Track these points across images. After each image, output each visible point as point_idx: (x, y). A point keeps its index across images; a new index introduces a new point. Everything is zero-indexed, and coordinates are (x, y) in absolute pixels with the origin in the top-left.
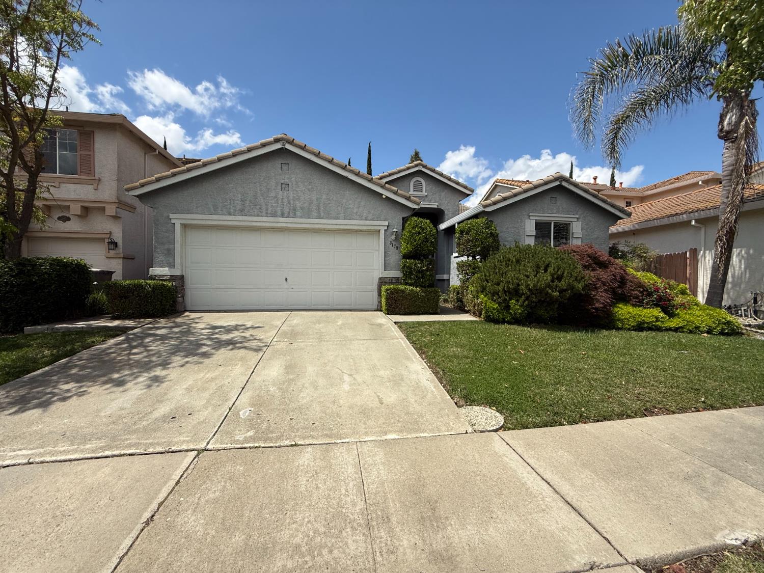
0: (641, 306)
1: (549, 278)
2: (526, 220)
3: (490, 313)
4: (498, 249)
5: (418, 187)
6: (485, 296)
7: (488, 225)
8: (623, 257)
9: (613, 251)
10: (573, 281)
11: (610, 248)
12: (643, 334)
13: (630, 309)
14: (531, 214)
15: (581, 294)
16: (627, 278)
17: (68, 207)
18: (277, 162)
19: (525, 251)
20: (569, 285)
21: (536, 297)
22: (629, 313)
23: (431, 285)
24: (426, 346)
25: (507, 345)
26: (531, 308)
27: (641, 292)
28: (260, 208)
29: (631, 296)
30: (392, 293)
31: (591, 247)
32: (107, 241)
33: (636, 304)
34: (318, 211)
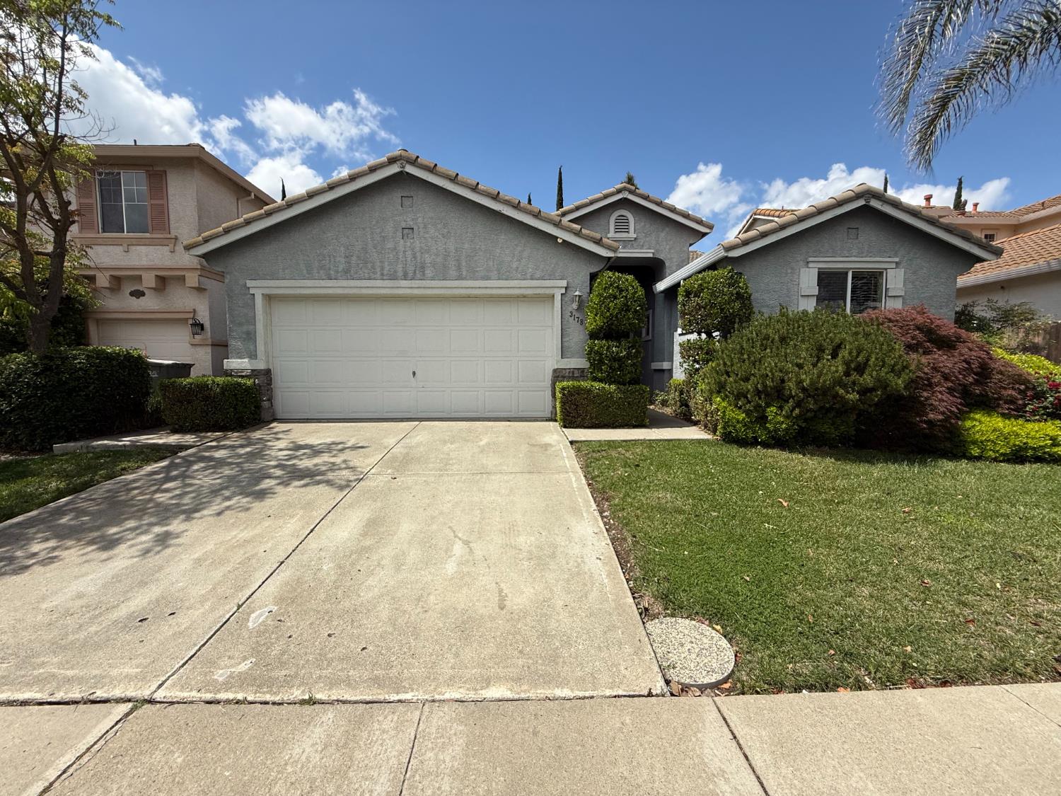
0: (1021, 416)
1: (840, 368)
2: (802, 270)
3: (731, 429)
4: (748, 319)
5: (622, 225)
6: (723, 400)
7: (733, 282)
8: (983, 327)
9: (963, 318)
10: (887, 373)
11: (956, 313)
12: (1026, 469)
13: (998, 422)
14: (811, 259)
15: (901, 397)
16: (993, 366)
17: (139, 278)
18: (396, 196)
19: (798, 322)
20: (878, 380)
21: (816, 403)
22: (995, 430)
23: (635, 381)
24: (613, 486)
25: (757, 489)
26: (806, 420)
27: (1020, 392)
28: (373, 267)
29: (999, 399)
30: (570, 394)
31: (922, 313)
32: (191, 322)
33: (1009, 414)
34: (459, 268)
